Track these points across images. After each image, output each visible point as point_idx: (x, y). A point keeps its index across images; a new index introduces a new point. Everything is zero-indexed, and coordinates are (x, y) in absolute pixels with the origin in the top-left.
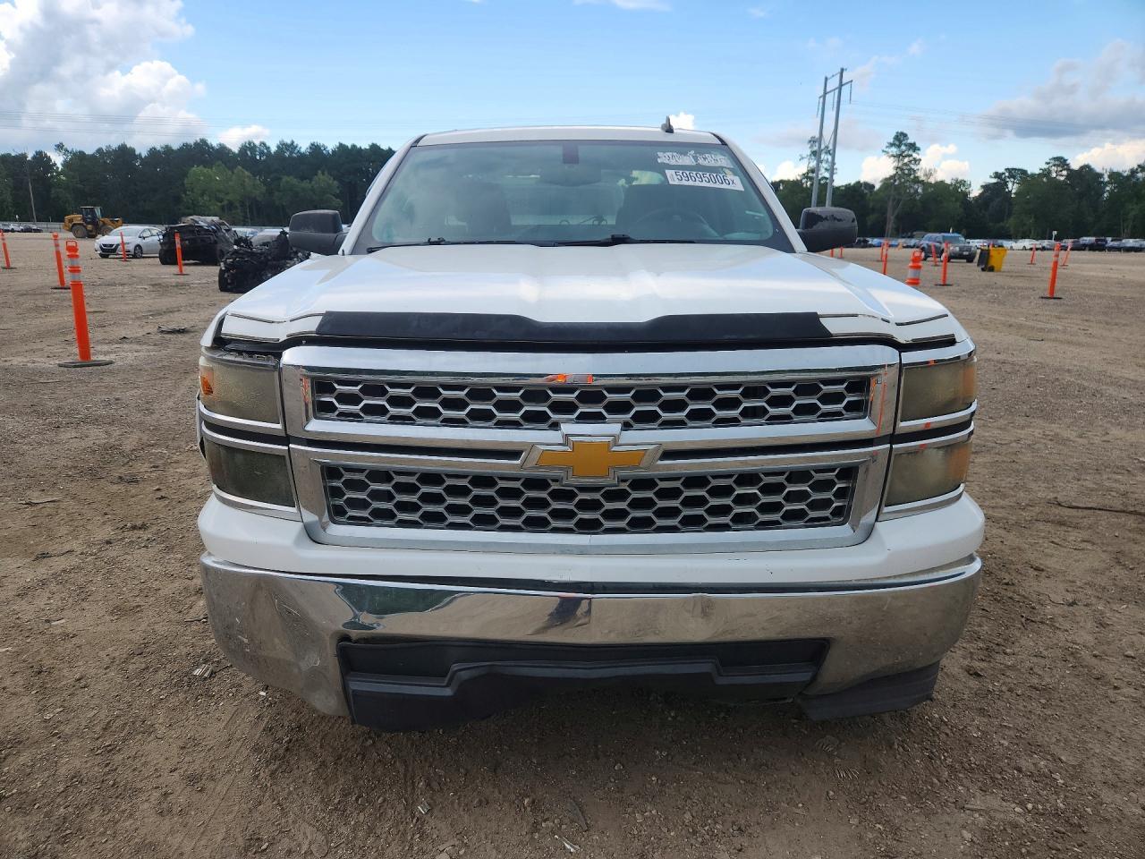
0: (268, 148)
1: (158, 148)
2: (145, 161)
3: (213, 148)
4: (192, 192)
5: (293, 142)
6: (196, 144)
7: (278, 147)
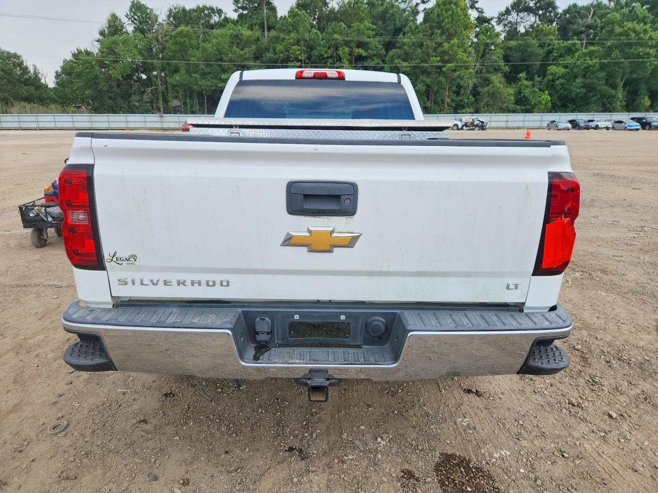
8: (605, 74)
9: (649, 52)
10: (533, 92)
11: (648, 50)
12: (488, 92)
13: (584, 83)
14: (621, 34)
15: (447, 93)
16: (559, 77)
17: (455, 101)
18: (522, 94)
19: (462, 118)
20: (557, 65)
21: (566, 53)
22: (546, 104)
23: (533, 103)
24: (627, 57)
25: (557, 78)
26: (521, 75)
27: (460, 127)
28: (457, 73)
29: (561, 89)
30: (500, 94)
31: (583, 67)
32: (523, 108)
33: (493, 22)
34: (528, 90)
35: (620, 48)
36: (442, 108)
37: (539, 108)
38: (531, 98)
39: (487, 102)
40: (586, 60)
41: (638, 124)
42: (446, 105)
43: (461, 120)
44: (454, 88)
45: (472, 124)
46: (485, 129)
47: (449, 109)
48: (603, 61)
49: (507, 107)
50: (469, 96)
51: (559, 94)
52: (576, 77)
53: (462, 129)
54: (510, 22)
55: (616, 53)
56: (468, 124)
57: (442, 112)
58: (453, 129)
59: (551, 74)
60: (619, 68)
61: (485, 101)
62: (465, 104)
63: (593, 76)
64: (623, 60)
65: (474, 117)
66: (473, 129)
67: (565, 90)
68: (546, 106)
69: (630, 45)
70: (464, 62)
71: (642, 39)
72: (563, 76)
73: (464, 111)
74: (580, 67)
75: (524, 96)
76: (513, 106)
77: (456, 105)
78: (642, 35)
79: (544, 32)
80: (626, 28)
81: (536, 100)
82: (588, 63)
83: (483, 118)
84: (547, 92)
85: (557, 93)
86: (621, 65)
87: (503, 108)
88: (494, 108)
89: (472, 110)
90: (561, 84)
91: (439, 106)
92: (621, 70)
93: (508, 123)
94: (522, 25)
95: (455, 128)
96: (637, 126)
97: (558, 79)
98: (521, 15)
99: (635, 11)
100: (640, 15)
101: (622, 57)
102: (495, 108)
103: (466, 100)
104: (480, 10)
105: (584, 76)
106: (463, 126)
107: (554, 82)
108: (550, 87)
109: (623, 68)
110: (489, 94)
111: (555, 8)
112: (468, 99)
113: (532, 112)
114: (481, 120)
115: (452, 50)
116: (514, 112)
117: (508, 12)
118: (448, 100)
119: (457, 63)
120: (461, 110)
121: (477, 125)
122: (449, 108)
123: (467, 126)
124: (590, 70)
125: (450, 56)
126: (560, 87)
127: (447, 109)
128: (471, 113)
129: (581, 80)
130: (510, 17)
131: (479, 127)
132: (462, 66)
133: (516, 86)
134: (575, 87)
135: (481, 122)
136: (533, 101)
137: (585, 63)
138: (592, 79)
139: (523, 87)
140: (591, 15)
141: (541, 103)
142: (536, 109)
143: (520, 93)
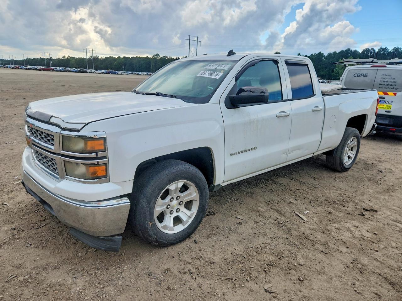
0: (374, 50)
1: (332, 53)
2: (326, 58)
3: (352, 51)
4: (338, 68)
5: (386, 47)
6: (346, 50)
7: (379, 50)
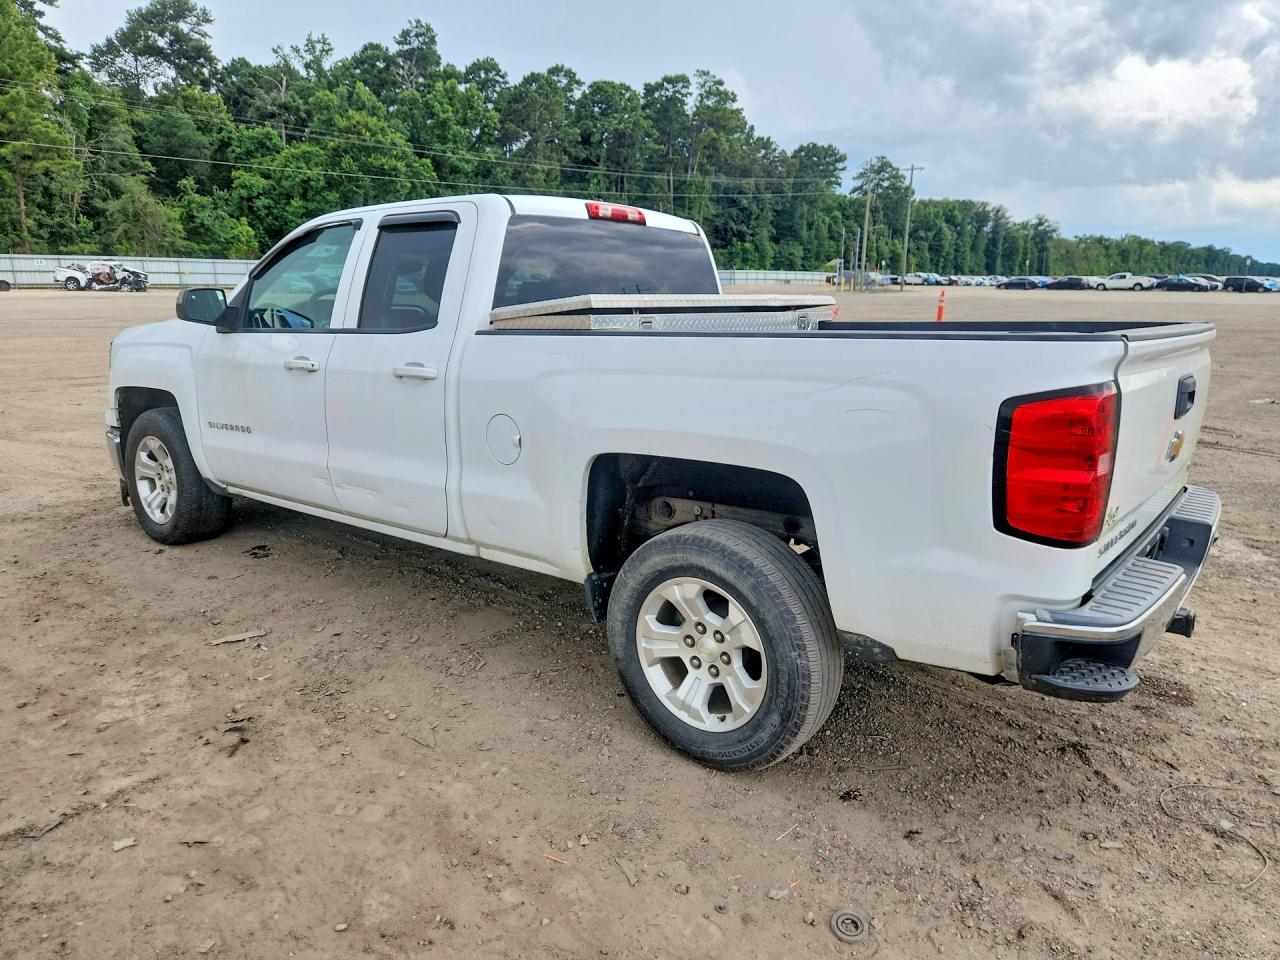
8: (338, 195)
9: (396, 166)
10: (217, 218)
11: (394, 162)
12: (123, 211)
13: (307, 208)
14: (348, 130)
15: (23, 207)
16: (259, 194)
17: (48, 226)
18: (198, 221)
19: (82, 263)
20: (248, 170)
21: (257, 150)
22: (248, 242)
23: (222, 239)
24: (366, 169)
25: (255, 194)
26: (184, 181)
27: (83, 283)
28: (41, 165)
29: (267, 216)
30: (152, 216)
31: (297, 180)
32: (205, 247)
33: (85, 65)
34: (207, 213)
35: (351, 154)
36: (17, 240)
37: (238, 250)
38: (216, 228)
39: (126, 232)
40: (301, 168)
41: (412, 284)
42: (26, 234)
43: (82, 269)
44: (39, 198)
45: (111, 277)
46: (144, 289)
47: (36, 243)
48: (330, 173)
49: (172, 244)
50: (78, 216)
51: (265, 225)
52: (289, 197)
53: (88, 287)
54: (122, 71)
55: (347, 161)
56: (101, 278)
57: (19, 249)
58: (67, 289)
59: (244, 187)
60: (358, 187)
61: (120, 230)
62: (74, 234)
63: (318, 198)
64: (361, 175)
65: (112, 263)
66: (116, 289)
67: (276, 218)
68: (249, 246)
69: (368, 151)
70: (54, 141)
71: (379, 142)
72: (265, 193)
73: (71, 248)
74: (294, 179)
75: (202, 225)
76: (185, 243)
77: (52, 234)
78: (380, 136)
79: (199, 102)
80: (354, 122)
81: (228, 233)
82: (305, 174)
83: (131, 264)
84: (244, 219)
85: (262, 224)
86: (360, 183)
87: (163, 246)
88: (143, 246)
89: (95, 248)
90: (265, 207)
91: (6, 235)
92: (361, 192)
93: (183, 277)
94: (151, 82)
95: (71, 286)
96: (411, 286)
97: (257, 197)
98: (144, 60)
99: (357, 93)
100: (367, 103)
101: (359, 170)
102: (147, 245)
103: (74, 226)
104: (50, 32)
105: (304, 196)
106: (91, 281)
107: (251, 202)
108: (246, 211)
109: (364, 187)
110: (126, 215)
111: (211, 60)
112: (78, 222)
113: (227, 258)
114: (131, 270)
115: (17, 111)
116: (189, 254)
117: (111, 49)
118: (31, 222)
119: (36, 141)
120: (66, 246)
121: (124, 281)
122: (35, 239)
123: (101, 282)
124: (311, 187)
125: (11, 122)
126: (266, 212)
127: (30, 243)
128: (93, 254)
129: (301, 203)
130: (118, 60)
131: (130, 284)
132: (48, 150)
133: (180, 204)
134: (293, 214)
135: (133, 273)
136: (223, 237)
137: (300, 173)
138: (319, 202)
139: (193, 205)
140: (284, 87)
141: (239, 241)
142: (232, 251)
143: (191, 218)
